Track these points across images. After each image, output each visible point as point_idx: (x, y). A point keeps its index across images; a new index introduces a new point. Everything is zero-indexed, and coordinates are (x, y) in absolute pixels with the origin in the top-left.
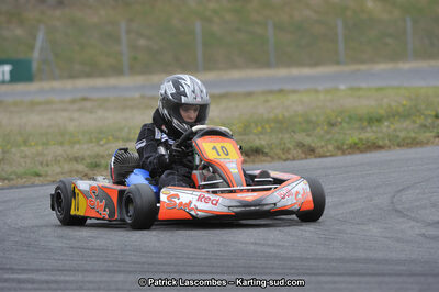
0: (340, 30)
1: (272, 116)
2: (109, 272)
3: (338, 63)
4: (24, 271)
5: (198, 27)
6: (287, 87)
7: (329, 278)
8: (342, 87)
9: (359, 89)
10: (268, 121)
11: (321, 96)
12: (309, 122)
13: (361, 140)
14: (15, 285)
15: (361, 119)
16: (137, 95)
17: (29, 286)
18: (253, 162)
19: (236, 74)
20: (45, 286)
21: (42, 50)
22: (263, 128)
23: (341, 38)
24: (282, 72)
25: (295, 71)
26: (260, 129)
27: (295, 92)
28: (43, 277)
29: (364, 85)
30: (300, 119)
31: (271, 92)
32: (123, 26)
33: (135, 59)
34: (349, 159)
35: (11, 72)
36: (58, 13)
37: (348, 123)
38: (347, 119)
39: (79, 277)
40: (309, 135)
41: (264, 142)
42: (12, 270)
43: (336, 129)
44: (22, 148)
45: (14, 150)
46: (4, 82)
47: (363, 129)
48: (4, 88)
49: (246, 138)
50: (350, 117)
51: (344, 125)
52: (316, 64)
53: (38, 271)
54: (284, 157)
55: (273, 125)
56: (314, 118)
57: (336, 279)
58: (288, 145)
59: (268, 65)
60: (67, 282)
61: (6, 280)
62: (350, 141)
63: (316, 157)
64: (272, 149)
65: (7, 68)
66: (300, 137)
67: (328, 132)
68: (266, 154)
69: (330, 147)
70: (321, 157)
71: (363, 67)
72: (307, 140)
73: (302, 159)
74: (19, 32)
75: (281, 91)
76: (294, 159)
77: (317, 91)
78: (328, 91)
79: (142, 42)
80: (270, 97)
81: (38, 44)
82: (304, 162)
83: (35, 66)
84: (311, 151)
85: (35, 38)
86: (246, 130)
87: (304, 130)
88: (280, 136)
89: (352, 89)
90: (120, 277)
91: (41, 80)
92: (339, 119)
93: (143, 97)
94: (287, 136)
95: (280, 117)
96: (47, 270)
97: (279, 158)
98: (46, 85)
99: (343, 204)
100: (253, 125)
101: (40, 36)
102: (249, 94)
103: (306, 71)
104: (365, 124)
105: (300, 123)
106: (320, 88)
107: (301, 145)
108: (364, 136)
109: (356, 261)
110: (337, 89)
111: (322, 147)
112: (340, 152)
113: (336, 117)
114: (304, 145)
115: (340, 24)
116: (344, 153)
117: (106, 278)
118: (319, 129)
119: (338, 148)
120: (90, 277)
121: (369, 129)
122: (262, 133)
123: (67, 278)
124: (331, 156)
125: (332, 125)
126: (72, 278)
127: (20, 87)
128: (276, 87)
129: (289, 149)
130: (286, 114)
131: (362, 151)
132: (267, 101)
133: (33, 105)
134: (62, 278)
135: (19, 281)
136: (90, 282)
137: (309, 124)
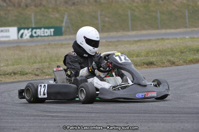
0: (187, 14)
1: (158, 49)
2: (89, 112)
3: (186, 27)
4: (55, 112)
5: (129, 13)
6: (165, 37)
7: (178, 115)
8: (187, 37)
9: (194, 38)
10: (156, 51)
11: (178, 41)
12: (172, 51)
13: (194, 59)
14: (50, 118)
15: (194, 50)
16: (104, 41)
17: (57, 118)
18: (150, 68)
19: (144, 32)
20: (63, 118)
21: (66, 23)
22: (154, 54)
23: (187, 17)
24: (163, 31)
25: (168, 31)
26: (153, 54)
27: (168, 39)
28: (62, 115)
29: (196, 36)
30: (169, 50)
31: (158, 39)
32: (99, 13)
33: (104, 26)
34: (188, 66)
35: (54, 32)
36: (73, 8)
37: (189, 52)
38: (188, 50)
39: (77, 115)
40: (173, 57)
41: (154, 60)
42: (50, 112)
43: (183, 54)
44: (57, 63)
45: (53, 63)
46: (51, 36)
47: (195, 54)
48: (50, 38)
49: (147, 58)
50: (190, 49)
51: (187, 53)
52: (177, 28)
53: (60, 112)
54: (162, 65)
55: (158, 53)
56: (175, 50)
57: (181, 115)
58: (164, 61)
59: (158, 28)
60: (72, 117)
61: (48, 116)
62: (189, 59)
63: (175, 66)
64: (157, 63)
65: (52, 30)
66: (169, 58)
67: (180, 56)
68: (155, 65)
69: (181, 62)
70: (177, 65)
71: (196, 29)
72: (172, 59)
73: (169, 66)
74: (57, 15)
75: (162, 39)
76: (166, 66)
77: (177, 39)
78: (181, 39)
79: (107, 19)
80: (158, 41)
81: (65, 20)
82: (170, 68)
83: (63, 29)
84: (173, 63)
85: (63, 18)
86: (147, 55)
87: (171, 55)
88: (161, 57)
89: (191, 38)
90: (93, 115)
91: (66, 35)
92: (185, 50)
93: (106, 41)
94: (163, 57)
95: (161, 49)
96: (64, 112)
97: (161, 66)
98: (68, 37)
99: (185, 85)
100: (150, 53)
101: (66, 17)
102: (149, 40)
103: (173, 31)
104: (196, 52)
105: (169, 52)
106: (178, 37)
107: (169, 61)
108: (195, 57)
109: (189, 108)
110: (186, 38)
111: (177, 62)
112: (185, 64)
113: (184, 49)
114: (170, 61)
115: (187, 12)
116: (186, 64)
117: (87, 115)
118: (177, 54)
119: (184, 62)
120: (81, 115)
121: (197, 54)
122: (153, 56)
123: (72, 115)
124: (181, 65)
125: (182, 53)
126: (74, 115)
127: (57, 38)
128: (160, 37)
129: (164, 62)
130: (164, 48)
131: (194, 63)
132: (156, 43)
133: (62, 45)
134: (70, 115)
135: (53, 116)
136: (81, 117)
137: (173, 52)
